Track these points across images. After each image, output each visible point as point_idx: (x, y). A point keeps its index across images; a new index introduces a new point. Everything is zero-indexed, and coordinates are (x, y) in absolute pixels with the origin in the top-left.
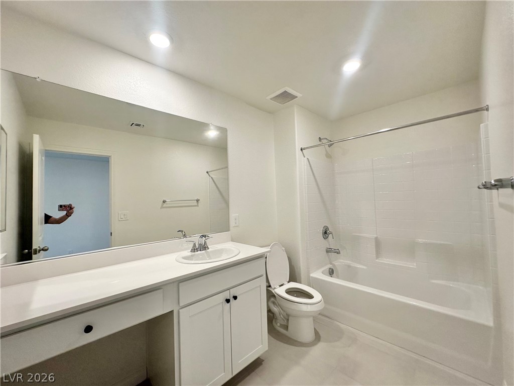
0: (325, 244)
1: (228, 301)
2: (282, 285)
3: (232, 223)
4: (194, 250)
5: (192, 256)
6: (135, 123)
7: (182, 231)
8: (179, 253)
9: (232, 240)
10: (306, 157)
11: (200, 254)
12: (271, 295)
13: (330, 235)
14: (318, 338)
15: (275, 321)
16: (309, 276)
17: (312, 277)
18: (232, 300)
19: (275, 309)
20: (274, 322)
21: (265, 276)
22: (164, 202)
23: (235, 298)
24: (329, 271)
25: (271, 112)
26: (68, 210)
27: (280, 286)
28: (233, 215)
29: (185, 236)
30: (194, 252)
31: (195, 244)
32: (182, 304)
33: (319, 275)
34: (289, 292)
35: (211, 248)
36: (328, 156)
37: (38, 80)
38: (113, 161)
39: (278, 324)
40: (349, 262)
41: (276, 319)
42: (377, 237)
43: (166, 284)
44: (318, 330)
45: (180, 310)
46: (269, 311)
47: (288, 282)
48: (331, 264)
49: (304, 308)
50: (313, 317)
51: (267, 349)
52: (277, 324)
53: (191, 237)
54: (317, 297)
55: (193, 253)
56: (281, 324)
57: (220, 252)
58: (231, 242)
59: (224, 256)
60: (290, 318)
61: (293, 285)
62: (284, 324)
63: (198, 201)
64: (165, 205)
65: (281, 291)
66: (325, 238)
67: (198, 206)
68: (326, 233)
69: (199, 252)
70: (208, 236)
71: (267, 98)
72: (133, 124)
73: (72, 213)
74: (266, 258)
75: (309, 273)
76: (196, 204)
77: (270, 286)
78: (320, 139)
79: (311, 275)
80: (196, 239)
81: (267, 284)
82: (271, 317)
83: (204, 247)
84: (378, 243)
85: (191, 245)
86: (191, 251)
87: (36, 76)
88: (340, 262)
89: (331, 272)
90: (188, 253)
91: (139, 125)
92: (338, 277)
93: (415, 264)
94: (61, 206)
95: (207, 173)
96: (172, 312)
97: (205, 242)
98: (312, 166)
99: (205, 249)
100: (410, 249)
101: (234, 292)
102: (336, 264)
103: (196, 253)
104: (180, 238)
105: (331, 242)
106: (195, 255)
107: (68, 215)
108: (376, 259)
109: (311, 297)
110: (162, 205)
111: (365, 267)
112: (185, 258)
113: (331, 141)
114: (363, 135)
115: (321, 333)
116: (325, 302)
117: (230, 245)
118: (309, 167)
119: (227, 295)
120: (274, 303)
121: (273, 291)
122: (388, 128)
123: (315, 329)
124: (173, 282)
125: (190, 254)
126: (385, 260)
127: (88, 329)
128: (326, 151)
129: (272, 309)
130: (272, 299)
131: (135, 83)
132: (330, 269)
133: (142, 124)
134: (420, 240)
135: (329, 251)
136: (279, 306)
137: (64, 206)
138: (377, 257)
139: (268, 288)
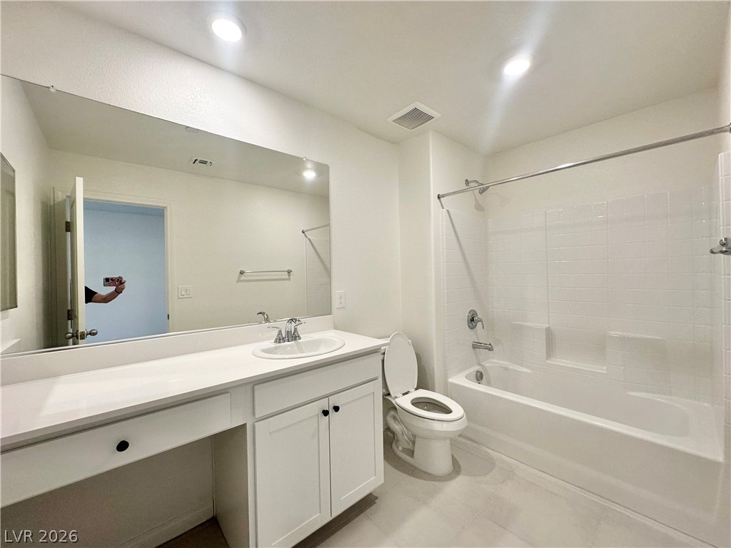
0: (471, 336)
1: (326, 413)
2: (407, 393)
3: (336, 303)
4: (279, 340)
5: (276, 348)
6: (199, 159)
7: (264, 313)
8: (257, 344)
9: (336, 328)
10: (446, 208)
11: (288, 346)
12: (389, 407)
13: (479, 324)
14: (456, 469)
15: (396, 444)
16: (446, 383)
17: (451, 383)
18: (331, 411)
19: (396, 427)
20: (394, 445)
21: (380, 379)
22: (242, 273)
23: (336, 409)
24: (476, 375)
25: (394, 142)
26: (117, 284)
27: (404, 394)
28: (336, 292)
29: (267, 320)
30: (279, 342)
31: (280, 331)
32: (258, 416)
33: (461, 380)
34: (416, 403)
35: (304, 338)
36: (479, 207)
37: (52, 90)
38: (168, 214)
39: (400, 448)
40: (505, 363)
41: (398, 440)
42: (549, 328)
43: (236, 387)
44: (457, 459)
45: (256, 424)
46: (387, 429)
47: (416, 389)
48: (479, 364)
49: (438, 427)
50: (451, 440)
51: (383, 482)
52: (398, 448)
53: (275, 321)
54: (457, 411)
55: (279, 344)
56: (403, 448)
57: (316, 344)
58: (333, 330)
59: (323, 349)
60: (417, 440)
61: (423, 393)
62: (408, 447)
63: (289, 272)
64: (243, 278)
65: (404, 402)
66: (472, 328)
67: (289, 279)
68: (472, 320)
69: (287, 343)
70: (299, 321)
71: (388, 120)
72: (196, 160)
73: (123, 289)
74: (384, 354)
75: (446, 377)
76: (287, 277)
77: (389, 394)
78: (467, 182)
79: (450, 380)
80: (284, 325)
81: (384, 391)
82: (390, 438)
83: (293, 336)
84: (550, 336)
85: (275, 333)
86: (276, 342)
87: (49, 85)
88: (492, 363)
89: (479, 377)
90: (270, 344)
91: (205, 162)
92: (489, 384)
93: (605, 368)
94: (107, 280)
95: (303, 232)
96: (244, 425)
97: (295, 329)
98: (454, 222)
99: (295, 339)
100: (598, 346)
101: (335, 401)
102: (487, 365)
103: (282, 344)
104: (261, 323)
105: (481, 334)
106: (280, 346)
107: (118, 292)
108: (547, 359)
109: (448, 411)
110: (239, 278)
111: (529, 371)
112: (265, 351)
113: (482, 184)
114: (531, 174)
115: (462, 463)
116: (469, 418)
117: (332, 335)
118: (450, 224)
119: (324, 404)
120: (394, 418)
121: (394, 402)
122: (570, 162)
123: (453, 456)
124: (246, 384)
125: (274, 345)
126: (559, 361)
127: (123, 446)
128: (476, 200)
129: (391, 427)
130: (392, 413)
131: (193, 96)
132: (478, 372)
133: (209, 161)
134: (613, 333)
135: (476, 346)
136: (401, 422)
137: (112, 279)
138: (549, 356)
139: (387, 397)
